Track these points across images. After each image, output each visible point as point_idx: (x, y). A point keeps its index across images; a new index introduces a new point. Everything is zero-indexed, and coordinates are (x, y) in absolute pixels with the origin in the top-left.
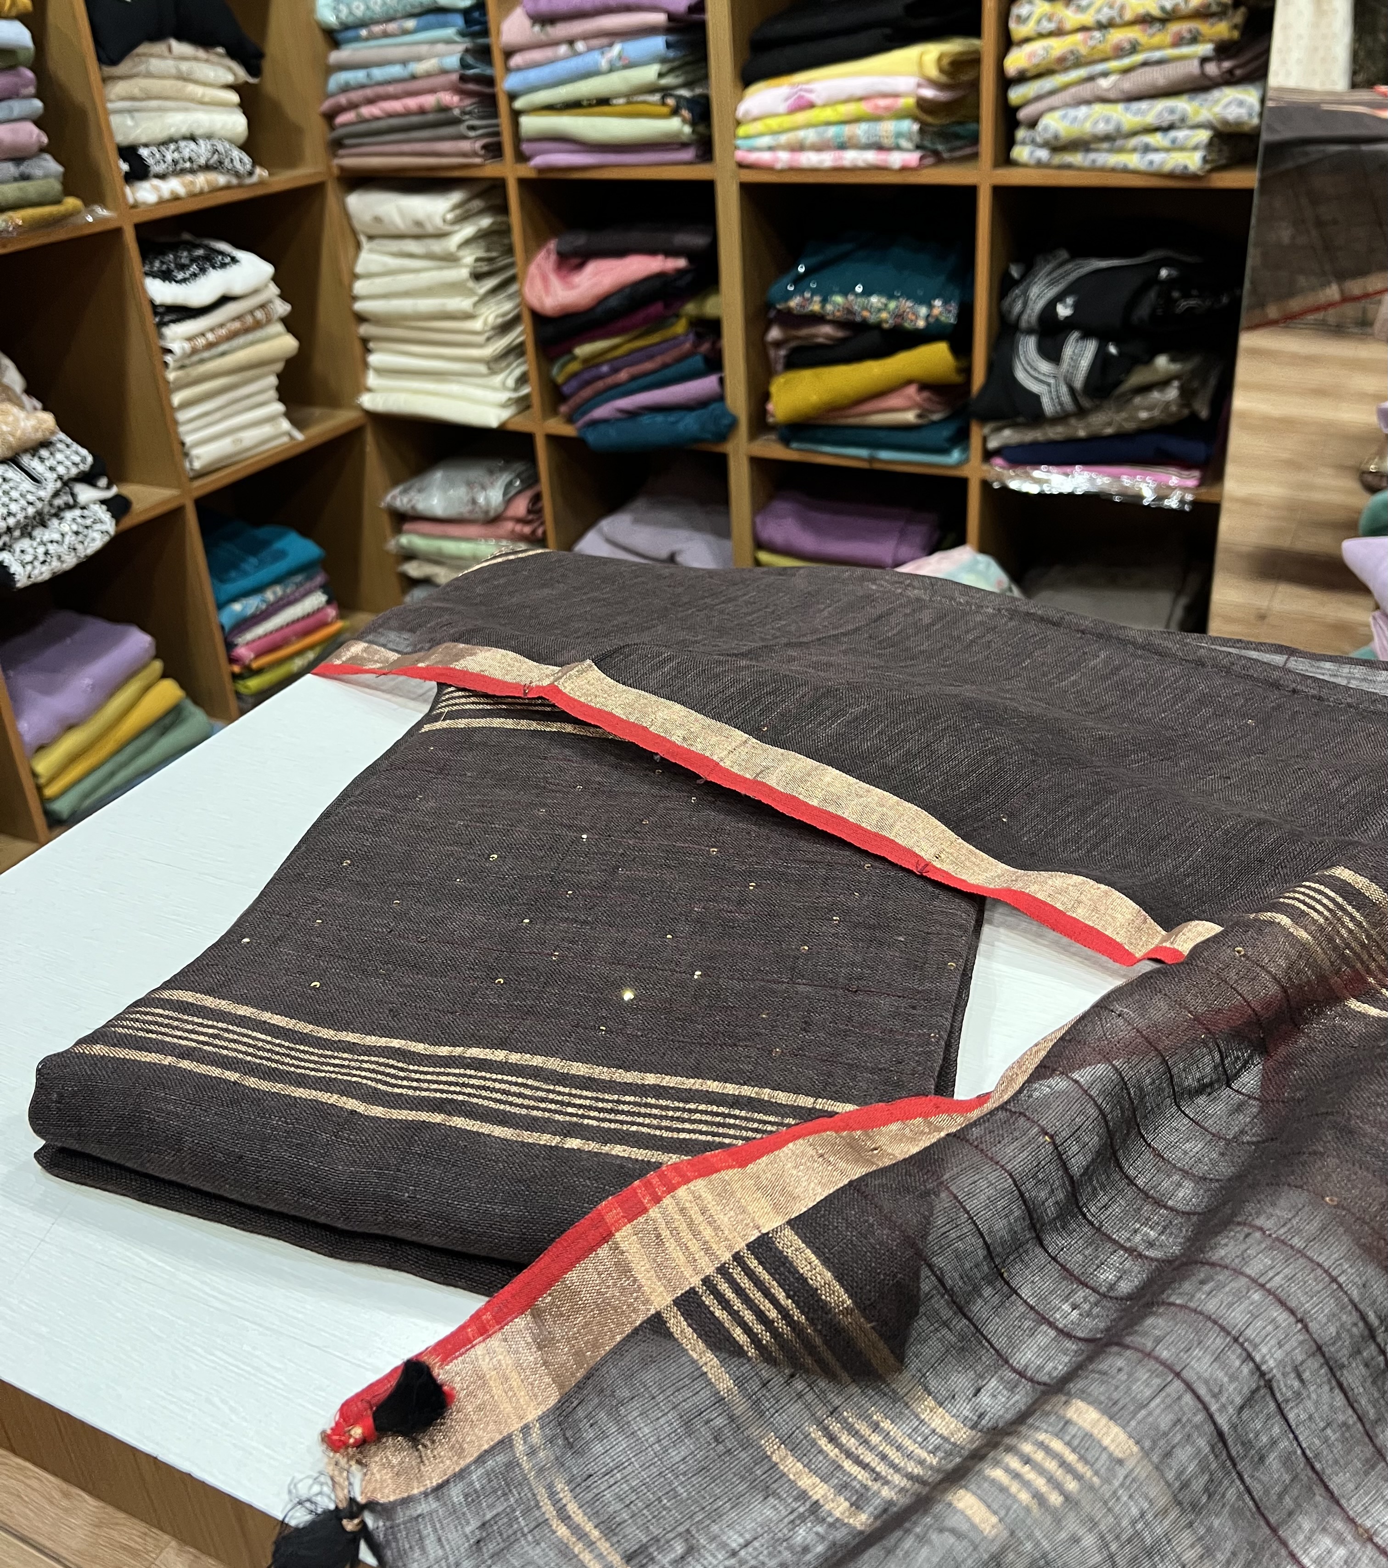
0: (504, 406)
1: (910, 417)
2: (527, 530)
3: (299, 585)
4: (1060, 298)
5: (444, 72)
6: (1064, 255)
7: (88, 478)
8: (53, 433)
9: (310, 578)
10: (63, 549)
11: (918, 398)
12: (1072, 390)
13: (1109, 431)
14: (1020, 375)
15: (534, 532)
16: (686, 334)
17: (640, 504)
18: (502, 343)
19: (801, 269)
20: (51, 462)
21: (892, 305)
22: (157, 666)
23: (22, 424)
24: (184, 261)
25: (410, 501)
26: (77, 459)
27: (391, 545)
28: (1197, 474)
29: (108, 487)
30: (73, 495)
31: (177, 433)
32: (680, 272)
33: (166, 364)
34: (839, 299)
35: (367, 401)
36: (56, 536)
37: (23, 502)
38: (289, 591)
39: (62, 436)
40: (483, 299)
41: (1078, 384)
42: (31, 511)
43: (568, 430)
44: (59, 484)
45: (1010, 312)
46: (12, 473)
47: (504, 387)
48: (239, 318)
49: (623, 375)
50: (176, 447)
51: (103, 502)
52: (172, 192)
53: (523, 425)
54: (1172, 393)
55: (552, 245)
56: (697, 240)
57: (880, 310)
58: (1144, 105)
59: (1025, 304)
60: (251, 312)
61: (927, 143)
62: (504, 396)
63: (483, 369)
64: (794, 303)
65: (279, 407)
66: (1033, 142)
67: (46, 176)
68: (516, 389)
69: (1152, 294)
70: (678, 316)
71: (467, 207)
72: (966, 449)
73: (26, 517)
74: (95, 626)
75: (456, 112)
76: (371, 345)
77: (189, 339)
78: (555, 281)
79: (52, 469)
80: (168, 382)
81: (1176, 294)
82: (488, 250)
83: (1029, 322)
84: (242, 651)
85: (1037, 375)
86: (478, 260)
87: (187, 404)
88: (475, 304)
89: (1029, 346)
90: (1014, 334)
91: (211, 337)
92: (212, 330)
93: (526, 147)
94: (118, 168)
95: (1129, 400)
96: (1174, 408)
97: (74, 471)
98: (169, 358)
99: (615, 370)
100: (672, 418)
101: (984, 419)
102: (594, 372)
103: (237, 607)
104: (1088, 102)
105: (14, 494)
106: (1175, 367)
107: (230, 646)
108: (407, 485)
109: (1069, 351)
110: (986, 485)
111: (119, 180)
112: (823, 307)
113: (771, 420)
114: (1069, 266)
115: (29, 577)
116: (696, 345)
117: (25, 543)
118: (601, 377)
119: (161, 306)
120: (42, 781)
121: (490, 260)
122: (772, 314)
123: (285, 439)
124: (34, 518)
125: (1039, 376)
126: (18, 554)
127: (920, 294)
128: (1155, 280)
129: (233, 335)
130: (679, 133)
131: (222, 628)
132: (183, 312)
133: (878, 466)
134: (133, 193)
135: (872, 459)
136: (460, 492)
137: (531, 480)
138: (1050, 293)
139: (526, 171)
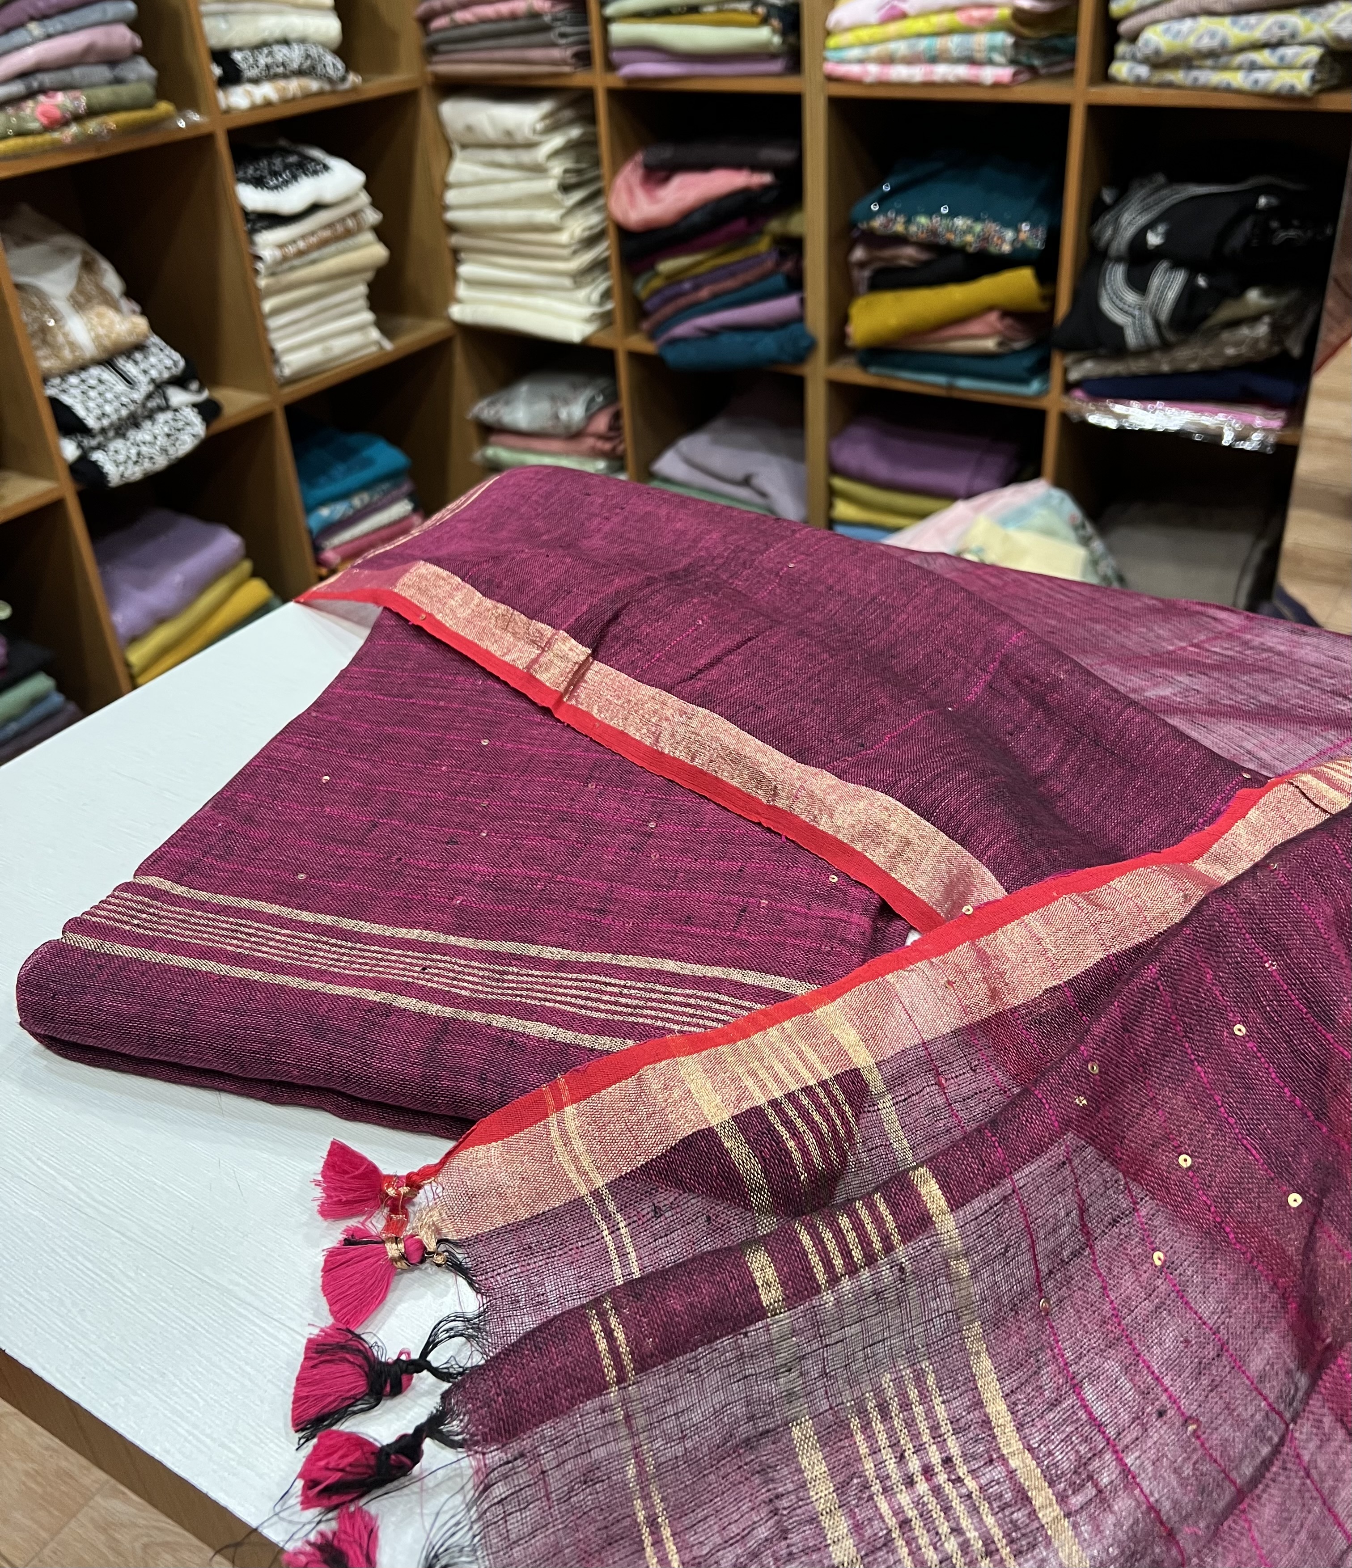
0: (589, 320)
1: (990, 344)
2: (607, 446)
3: (386, 493)
4: (1151, 226)
6: (1161, 179)
7: (180, 382)
8: (147, 337)
9: (397, 486)
10: (154, 451)
12: (1157, 324)
13: (1194, 366)
14: (1106, 306)
15: (614, 449)
16: (770, 253)
17: (719, 424)
18: (588, 257)
19: (886, 188)
20: (143, 366)
21: (978, 227)
22: (247, 565)
23: (118, 327)
24: (277, 167)
25: (497, 412)
26: (169, 363)
27: (478, 456)
28: (1282, 414)
29: (200, 391)
30: (166, 399)
31: (267, 342)
32: (765, 188)
33: (257, 272)
34: (923, 220)
35: (457, 312)
36: (148, 438)
37: (116, 404)
38: (376, 497)
39: (155, 339)
40: (572, 211)
41: (1164, 315)
42: (124, 412)
43: (648, 347)
44: (151, 388)
45: (1099, 239)
46: (107, 375)
47: (588, 301)
48: (330, 225)
49: (704, 293)
50: (266, 354)
51: (195, 405)
52: (265, 98)
53: (607, 340)
54: (1262, 329)
55: (639, 157)
56: (782, 155)
57: (965, 233)
58: (1252, 19)
59: (1116, 231)
60: (342, 220)
61: (1023, 59)
62: (588, 311)
63: (567, 282)
64: (877, 223)
65: (368, 316)
66: (1134, 58)
67: (139, 80)
68: (601, 304)
69: (1247, 225)
70: (760, 233)
71: (559, 116)
72: (1046, 380)
73: (119, 419)
74: (188, 525)
75: (547, 19)
76: (463, 255)
77: (281, 246)
78: (640, 194)
79: (145, 372)
80: (257, 289)
81: (1275, 224)
82: (578, 161)
83: (1118, 250)
84: (330, 555)
85: (1121, 305)
86: (566, 171)
87: (277, 311)
88: (563, 217)
89: (1117, 274)
90: (1103, 262)
91: (301, 245)
92: (303, 237)
93: (616, 56)
94: (211, 72)
95: (1217, 335)
96: (1262, 345)
97: (166, 375)
99: (697, 288)
100: (751, 337)
101: (1066, 349)
102: (677, 289)
103: (325, 512)
104: (1193, 15)
105: (109, 396)
106: (1267, 302)
107: (317, 549)
108: (495, 397)
109: (1156, 281)
110: (1064, 417)
111: (212, 84)
112: (906, 228)
113: (850, 343)
114: (1164, 192)
115: (122, 476)
116: (778, 265)
117: (118, 444)
118: (683, 294)
119: (254, 212)
120: (135, 670)
121: (578, 172)
122: (856, 234)
123: (374, 349)
124: (128, 419)
125: (1126, 308)
126: (111, 453)
127: (1007, 216)
128: (1251, 208)
129: (324, 243)
130: (768, 44)
131: (310, 532)
132: (274, 220)
133: (956, 394)
134: (226, 98)
135: (951, 387)
136: (543, 408)
137: (612, 397)
138: (1142, 220)
139: (615, 80)
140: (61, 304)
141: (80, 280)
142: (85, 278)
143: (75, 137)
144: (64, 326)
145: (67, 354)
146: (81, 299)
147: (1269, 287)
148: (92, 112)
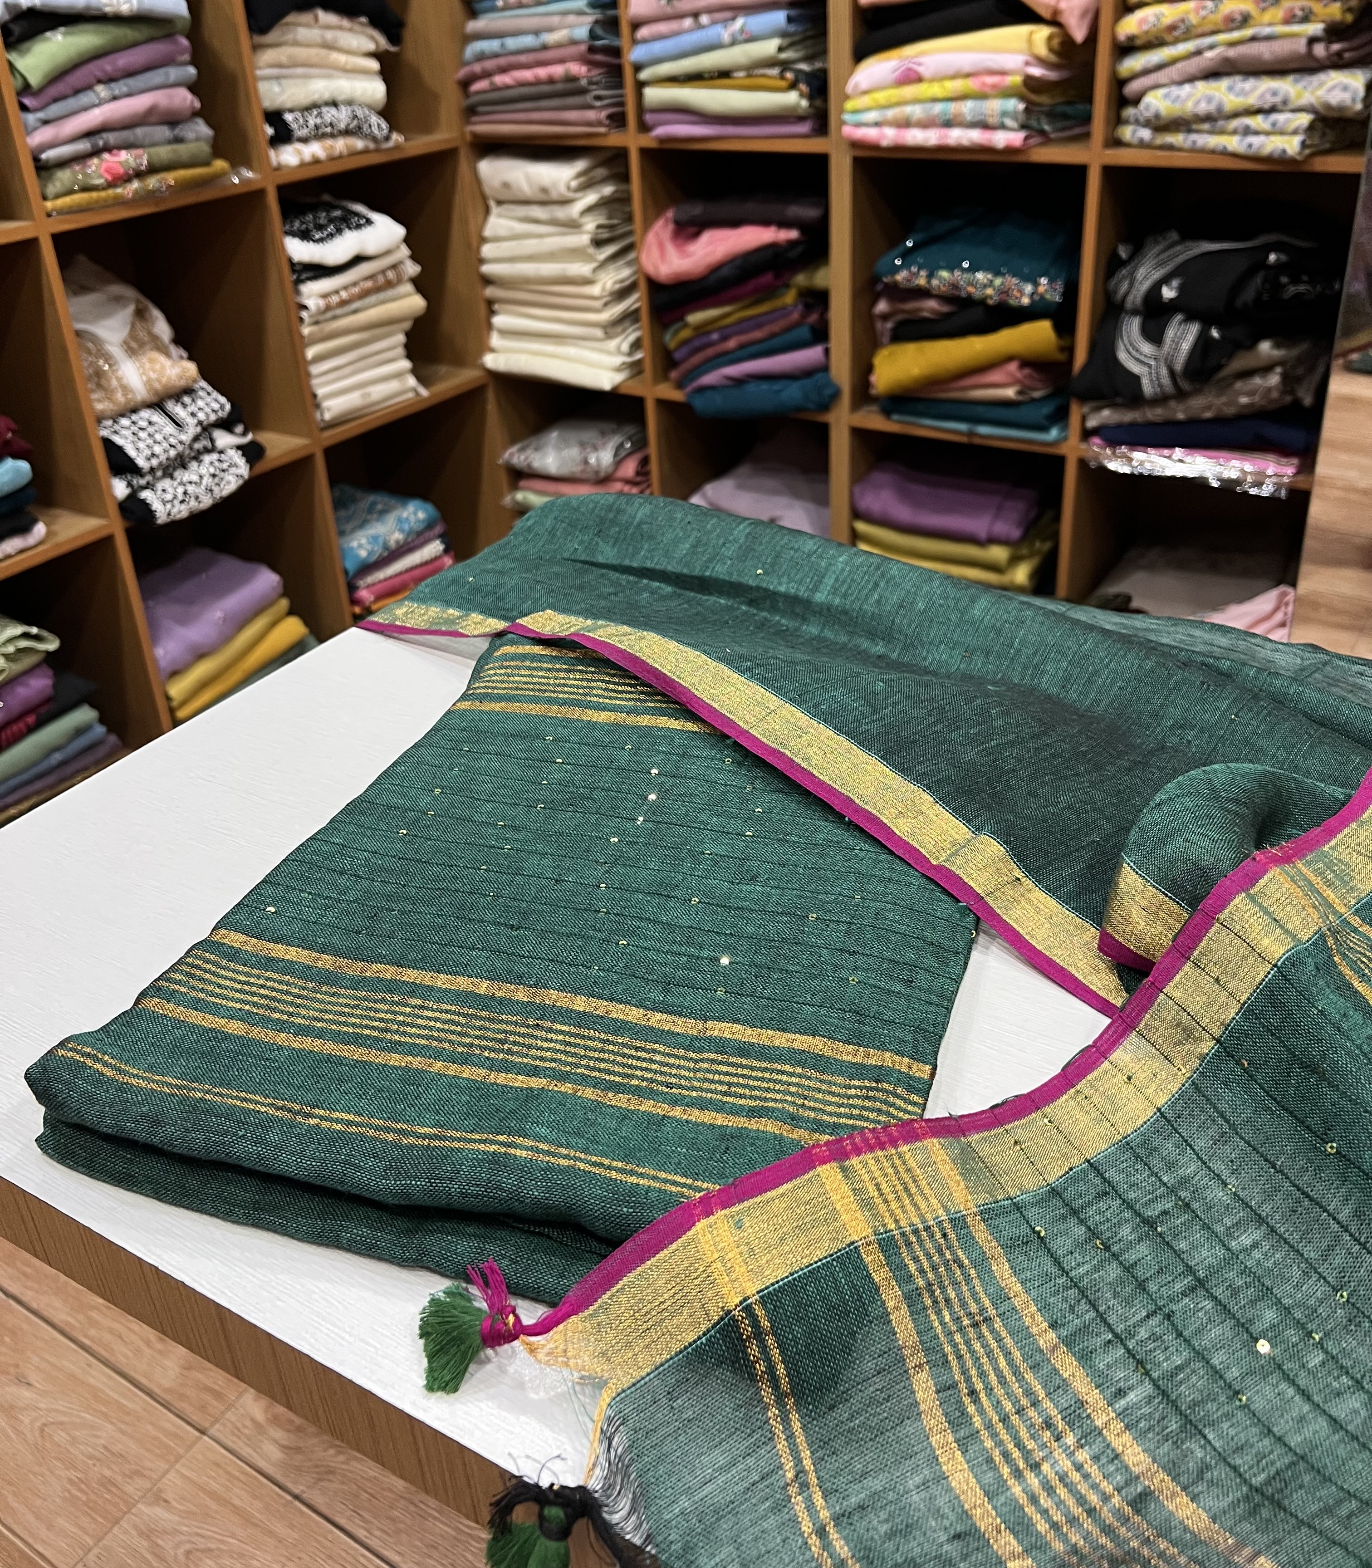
0: (618, 369)
1: (1010, 393)
2: (635, 491)
3: (419, 534)
4: (1165, 280)
5: (574, 42)
6: (1174, 236)
7: (226, 424)
8: (195, 381)
9: (429, 528)
10: (200, 490)
11: (1019, 375)
12: (1172, 373)
13: (1208, 415)
14: (1122, 356)
16: (795, 305)
17: (744, 470)
18: (618, 309)
19: (909, 244)
20: (192, 408)
21: (998, 281)
22: (284, 603)
23: (168, 372)
24: (322, 221)
25: (527, 458)
26: (216, 406)
27: (507, 500)
28: (1295, 461)
29: (244, 434)
30: (212, 441)
31: (309, 387)
32: (792, 244)
33: (301, 320)
34: (945, 274)
35: (490, 361)
36: (195, 478)
37: (165, 445)
39: (203, 384)
40: (603, 265)
41: (1179, 364)
42: (172, 453)
43: (677, 396)
44: (199, 429)
45: (1116, 293)
46: (157, 417)
47: (619, 351)
48: (371, 277)
49: (732, 344)
50: (308, 399)
51: (239, 447)
52: (313, 156)
53: (636, 389)
54: (1274, 379)
55: (670, 214)
56: (810, 213)
57: (985, 286)
58: (1247, 86)
59: (1131, 285)
60: (383, 272)
61: (1033, 123)
62: (619, 360)
63: (599, 333)
64: (901, 276)
65: (406, 364)
66: (1136, 121)
67: (197, 139)
68: (630, 354)
69: (1258, 280)
70: (787, 286)
71: (592, 174)
72: (1065, 427)
73: (168, 460)
74: (229, 564)
75: (584, 82)
76: (496, 307)
77: (325, 296)
78: (671, 249)
79: (193, 415)
80: (302, 337)
81: (1284, 280)
82: (610, 218)
83: (1133, 303)
84: (365, 594)
85: (1138, 356)
86: (599, 227)
87: (320, 358)
88: (595, 270)
89: (1133, 326)
90: (1119, 315)
91: (344, 295)
92: (345, 288)
93: (649, 118)
94: (264, 132)
95: (1231, 384)
96: (1275, 395)
97: (213, 418)
98: (304, 314)
99: (725, 338)
100: (777, 386)
101: (1084, 398)
102: (705, 340)
104: (1192, 79)
105: (158, 437)
106: (1278, 353)
107: (352, 588)
108: (525, 443)
109: (1170, 333)
110: (1083, 463)
111: (264, 143)
112: (929, 282)
113: (873, 392)
114: (1178, 248)
115: (169, 514)
116: (804, 316)
117: (166, 483)
118: (711, 344)
119: (300, 264)
120: (175, 704)
121: (611, 227)
123: (411, 395)
124: (176, 459)
125: (1142, 358)
126: (159, 492)
127: (1026, 271)
128: (1262, 264)
129: (365, 294)
130: (796, 107)
131: (346, 572)
132: (319, 271)
133: (977, 441)
134: (277, 156)
135: (971, 434)
136: (573, 453)
137: (640, 443)
138: (1157, 275)
139: (648, 141)
140: (116, 351)
141: (133, 326)
142: (138, 325)
143: (136, 192)
144: (117, 370)
145: (120, 397)
146: (134, 345)
147: (1281, 338)
148: (153, 169)
